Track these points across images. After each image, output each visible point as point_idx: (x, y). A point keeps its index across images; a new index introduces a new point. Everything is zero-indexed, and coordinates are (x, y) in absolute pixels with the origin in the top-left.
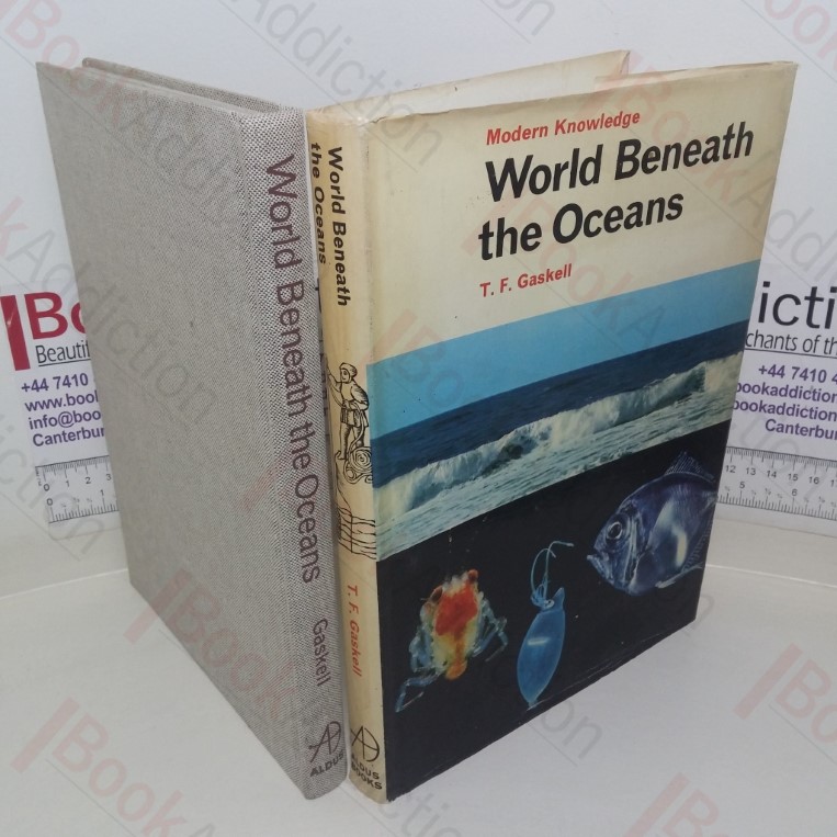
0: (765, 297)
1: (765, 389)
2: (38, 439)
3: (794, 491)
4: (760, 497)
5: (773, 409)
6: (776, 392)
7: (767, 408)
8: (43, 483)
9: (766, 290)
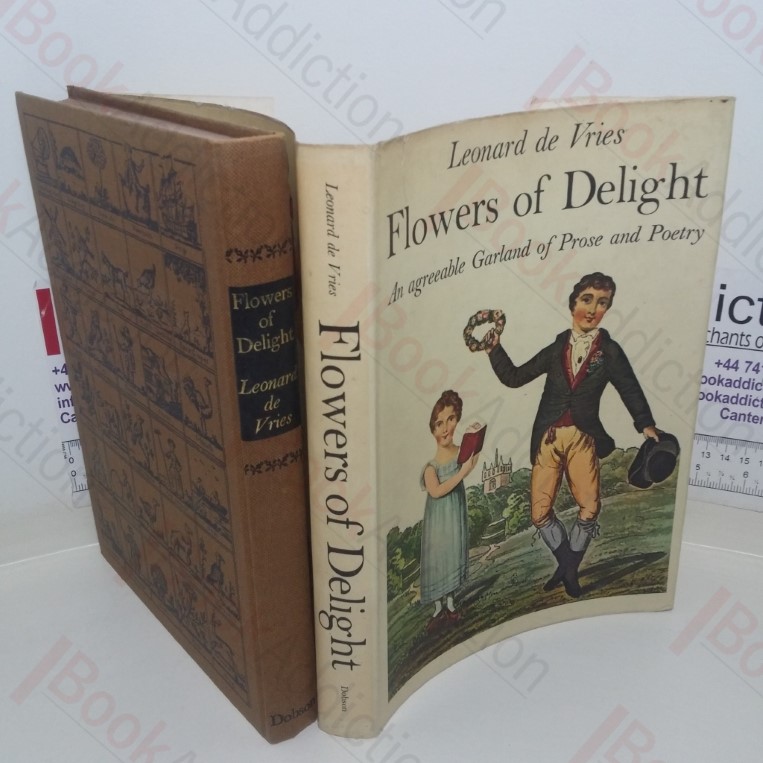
0: (722, 297)
1: (720, 381)
2: (65, 416)
3: (746, 474)
4: (714, 479)
5: (727, 399)
6: (730, 383)
7: (722, 398)
8: (69, 456)
9: (722, 292)
